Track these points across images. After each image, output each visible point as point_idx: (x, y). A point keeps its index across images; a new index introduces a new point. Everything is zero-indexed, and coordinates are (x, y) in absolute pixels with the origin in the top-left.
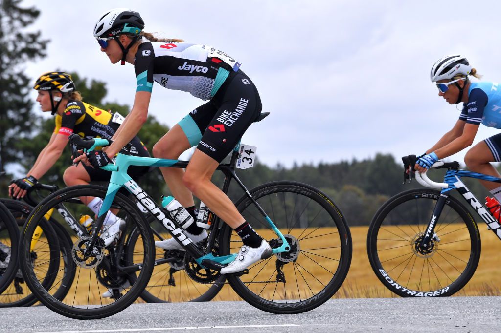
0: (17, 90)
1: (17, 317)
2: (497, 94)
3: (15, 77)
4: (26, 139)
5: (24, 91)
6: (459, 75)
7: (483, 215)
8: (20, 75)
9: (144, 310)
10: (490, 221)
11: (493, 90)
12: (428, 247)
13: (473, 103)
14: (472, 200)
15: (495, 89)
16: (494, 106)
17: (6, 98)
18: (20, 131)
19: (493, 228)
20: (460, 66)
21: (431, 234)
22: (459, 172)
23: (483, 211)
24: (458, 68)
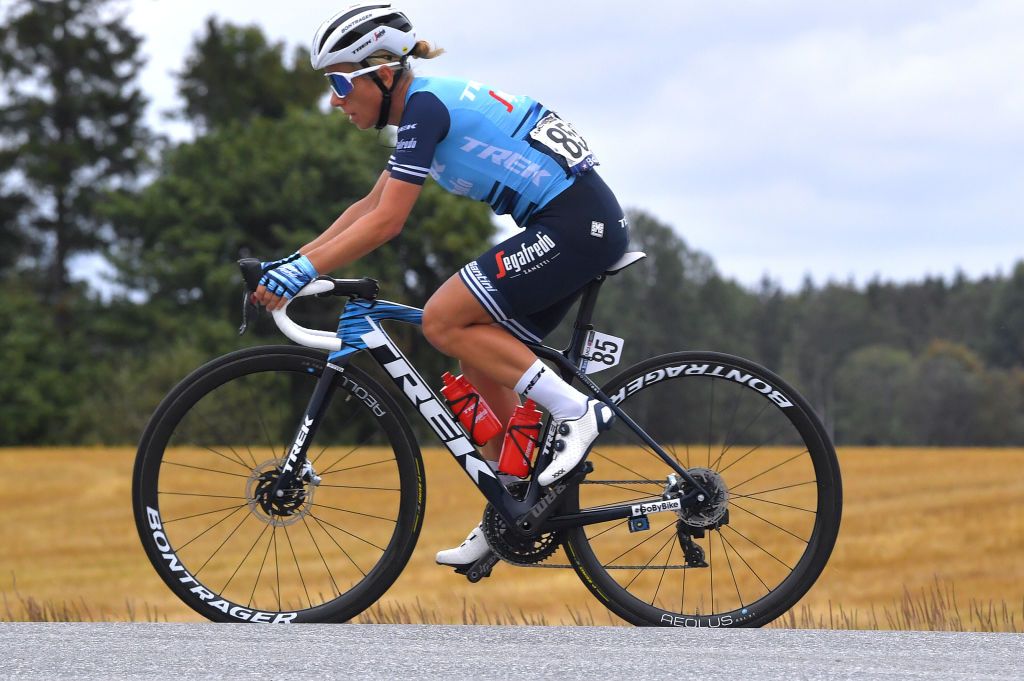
0: (104, 66)
1: (84, 648)
2: (476, 109)
3: (102, 34)
4: (122, 192)
5: (124, 69)
6: (384, 53)
7: (433, 419)
8: (114, 27)
9: (407, 641)
10: (451, 436)
11: (466, 98)
12: (287, 498)
13: (408, 127)
14: (406, 381)
15: (472, 97)
16: (466, 138)
17: (78, 86)
18: (108, 173)
19: (458, 453)
20: (384, 32)
21: (299, 464)
22: (376, 307)
23: (432, 410)
24: (378, 36)
